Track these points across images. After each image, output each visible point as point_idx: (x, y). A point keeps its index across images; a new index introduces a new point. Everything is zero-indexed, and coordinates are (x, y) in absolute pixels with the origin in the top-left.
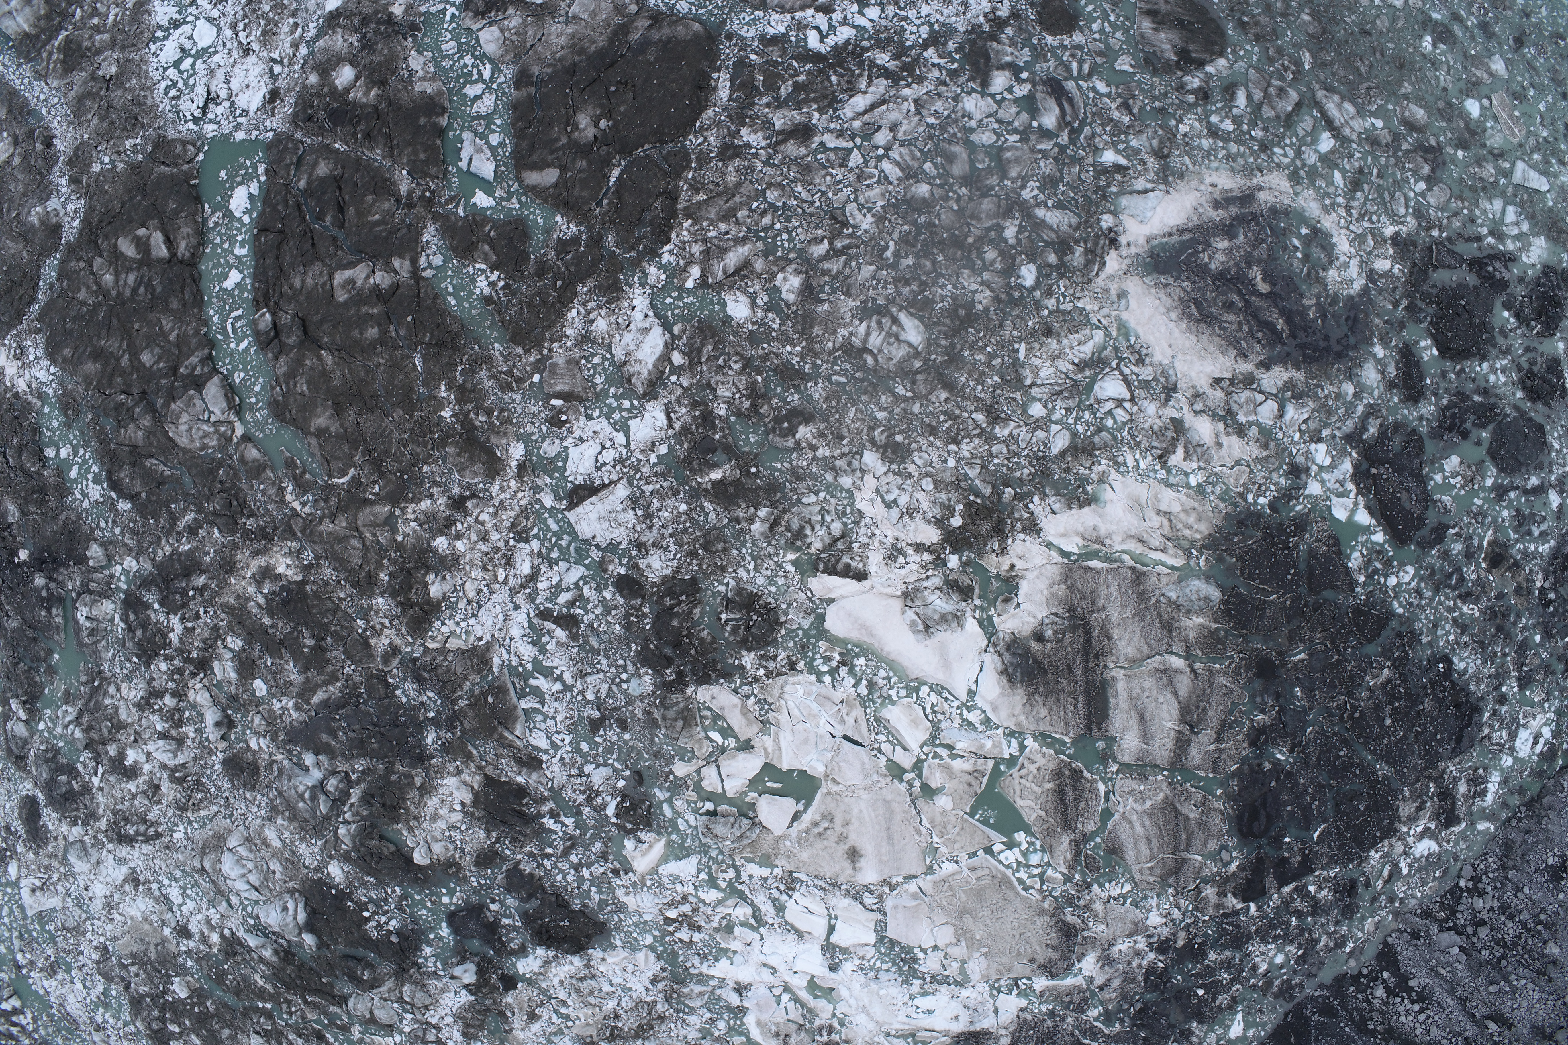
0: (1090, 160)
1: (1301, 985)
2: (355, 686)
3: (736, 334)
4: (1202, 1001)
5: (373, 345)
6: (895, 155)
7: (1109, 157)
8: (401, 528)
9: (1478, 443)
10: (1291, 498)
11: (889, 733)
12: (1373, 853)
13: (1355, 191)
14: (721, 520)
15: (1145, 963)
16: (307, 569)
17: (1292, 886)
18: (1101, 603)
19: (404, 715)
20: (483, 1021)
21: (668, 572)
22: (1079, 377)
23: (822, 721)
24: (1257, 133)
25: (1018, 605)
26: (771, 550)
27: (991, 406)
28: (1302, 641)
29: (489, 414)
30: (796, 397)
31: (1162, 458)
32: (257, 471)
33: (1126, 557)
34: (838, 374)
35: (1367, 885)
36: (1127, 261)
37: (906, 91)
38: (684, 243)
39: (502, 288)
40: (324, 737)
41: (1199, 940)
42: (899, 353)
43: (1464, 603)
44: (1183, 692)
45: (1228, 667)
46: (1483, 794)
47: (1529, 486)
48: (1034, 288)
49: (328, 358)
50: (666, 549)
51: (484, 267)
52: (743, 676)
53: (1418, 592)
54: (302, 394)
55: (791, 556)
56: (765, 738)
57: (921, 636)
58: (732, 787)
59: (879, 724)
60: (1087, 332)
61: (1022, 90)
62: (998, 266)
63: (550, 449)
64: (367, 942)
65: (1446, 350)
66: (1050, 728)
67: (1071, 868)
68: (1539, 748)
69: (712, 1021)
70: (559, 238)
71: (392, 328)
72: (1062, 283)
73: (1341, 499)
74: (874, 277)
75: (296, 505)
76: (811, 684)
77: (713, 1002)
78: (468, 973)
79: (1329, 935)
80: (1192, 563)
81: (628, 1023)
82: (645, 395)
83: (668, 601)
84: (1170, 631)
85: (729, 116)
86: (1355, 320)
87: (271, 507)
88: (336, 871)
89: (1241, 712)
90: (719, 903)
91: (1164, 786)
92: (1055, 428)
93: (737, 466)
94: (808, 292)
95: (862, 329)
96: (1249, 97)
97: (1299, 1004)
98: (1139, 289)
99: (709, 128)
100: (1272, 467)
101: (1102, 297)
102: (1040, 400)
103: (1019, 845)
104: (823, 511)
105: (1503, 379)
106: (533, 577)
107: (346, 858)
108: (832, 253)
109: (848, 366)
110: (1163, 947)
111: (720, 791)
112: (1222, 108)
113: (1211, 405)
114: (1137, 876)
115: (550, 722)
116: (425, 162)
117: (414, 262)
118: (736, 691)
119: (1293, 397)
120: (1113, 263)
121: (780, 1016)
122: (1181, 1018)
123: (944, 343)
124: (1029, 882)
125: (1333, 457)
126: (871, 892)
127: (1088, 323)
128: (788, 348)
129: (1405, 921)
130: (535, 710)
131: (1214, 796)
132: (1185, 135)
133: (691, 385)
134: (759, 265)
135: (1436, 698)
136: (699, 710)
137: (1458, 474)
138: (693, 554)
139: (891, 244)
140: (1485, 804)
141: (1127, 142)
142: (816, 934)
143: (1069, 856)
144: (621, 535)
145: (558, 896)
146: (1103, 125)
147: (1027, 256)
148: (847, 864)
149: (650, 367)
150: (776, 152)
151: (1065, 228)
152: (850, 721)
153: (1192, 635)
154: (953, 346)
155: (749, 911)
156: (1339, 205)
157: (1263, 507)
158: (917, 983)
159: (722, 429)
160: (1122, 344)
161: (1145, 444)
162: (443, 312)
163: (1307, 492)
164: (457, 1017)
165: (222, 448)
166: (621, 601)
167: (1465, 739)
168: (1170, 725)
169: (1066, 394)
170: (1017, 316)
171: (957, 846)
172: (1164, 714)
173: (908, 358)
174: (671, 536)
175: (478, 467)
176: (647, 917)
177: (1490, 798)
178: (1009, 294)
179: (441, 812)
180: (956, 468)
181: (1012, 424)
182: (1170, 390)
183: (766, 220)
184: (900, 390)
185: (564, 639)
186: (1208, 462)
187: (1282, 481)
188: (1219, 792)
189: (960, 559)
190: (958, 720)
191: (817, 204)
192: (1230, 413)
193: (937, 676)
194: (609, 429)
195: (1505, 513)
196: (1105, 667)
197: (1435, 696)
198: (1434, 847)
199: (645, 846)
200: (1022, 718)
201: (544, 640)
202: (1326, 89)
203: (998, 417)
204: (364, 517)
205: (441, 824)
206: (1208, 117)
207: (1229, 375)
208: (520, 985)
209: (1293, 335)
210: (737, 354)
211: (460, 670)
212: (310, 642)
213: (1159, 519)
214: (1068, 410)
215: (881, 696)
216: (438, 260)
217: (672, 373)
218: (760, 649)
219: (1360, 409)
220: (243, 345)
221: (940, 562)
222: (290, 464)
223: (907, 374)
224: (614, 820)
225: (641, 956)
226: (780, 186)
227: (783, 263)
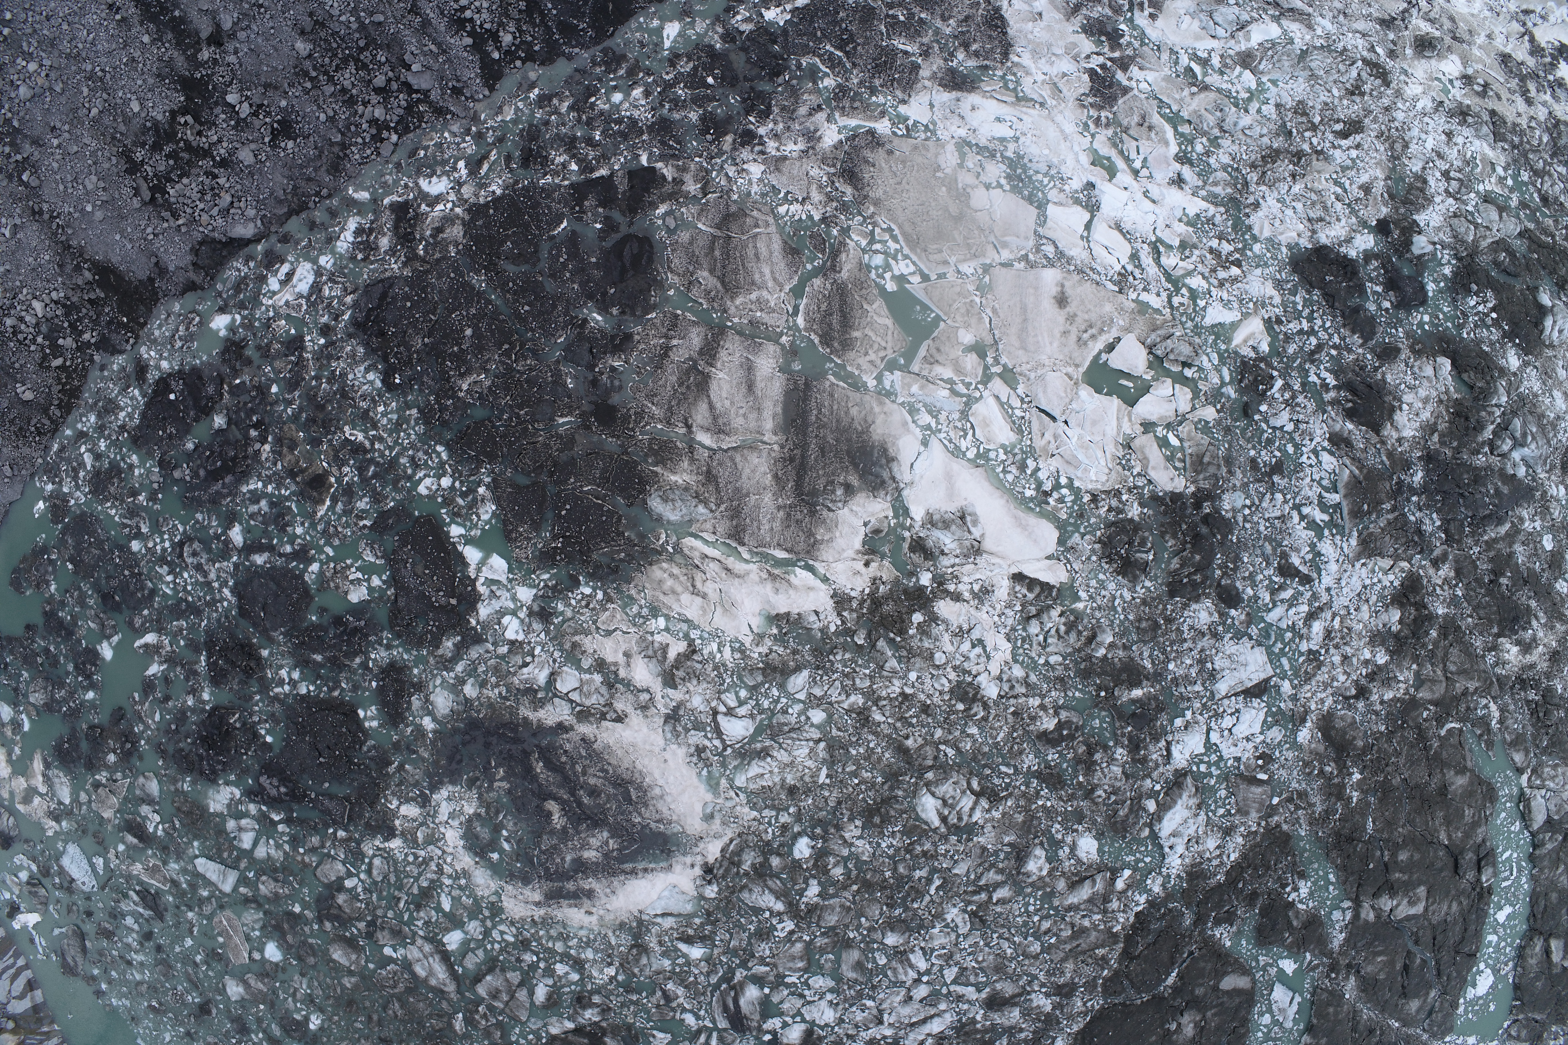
0: (716, 951)
1: (595, 63)
2: (1473, 534)
3: (1094, 822)
4: (710, 71)
5: (1405, 845)
6: (913, 975)
7: (696, 952)
8: (1411, 677)
9: (322, 610)
10: (554, 588)
11: (1011, 417)
12: (499, 192)
13: (429, 888)
14: (1139, 649)
15: (771, 125)
16: (1494, 648)
17: (597, 174)
18: (781, 514)
19: (1437, 501)
20: (1408, 192)
21: (1194, 606)
22: (768, 743)
23: (1074, 440)
24: (529, 958)
25: (865, 524)
26: (1098, 614)
27: (863, 726)
28: (559, 436)
29: (1321, 771)
30: (1050, 758)
31: (692, 650)
32: (1517, 742)
33: (746, 556)
34: (1007, 774)
35: (509, 158)
36: (698, 850)
37: (888, 1032)
38: (1124, 911)
39: (1287, 885)
40: (1505, 490)
41: (709, 137)
42: (946, 789)
43: (361, 444)
44: (703, 407)
45: (647, 424)
46: (358, 232)
47: (266, 555)
48: (799, 834)
49: (1443, 837)
50: (1191, 628)
51: (1300, 906)
52: (1141, 496)
53: (415, 465)
54: (1470, 806)
55: (1080, 606)
56: (1129, 431)
57: (970, 510)
58: (1165, 388)
59: (1019, 427)
60: (752, 786)
61: (774, 1023)
62: (832, 860)
63: (1276, 734)
64: (1497, 289)
65: (348, 712)
66: (850, 394)
67: (843, 244)
68: (285, 268)
69: (1208, 153)
70: (1231, 925)
71: (1386, 859)
72: (770, 836)
73: (496, 577)
74: (956, 862)
75: (1493, 707)
76: (1080, 479)
77: (1205, 173)
78: (1420, 244)
79: (556, 112)
80: (674, 539)
81: (1284, 167)
82: (1185, 775)
83: (1198, 578)
84: (709, 472)
85: (1058, 1023)
86: (450, 759)
87: (1512, 707)
88: (1513, 361)
89: (638, 373)
90: (1189, 274)
91: (732, 311)
92: (802, 696)
93: (1116, 699)
94: (1020, 854)
95: (977, 816)
96: (531, 993)
97: (599, 44)
98: (689, 821)
99: (1079, 1014)
100: (571, 623)
101: (730, 818)
102: (812, 725)
103: (893, 277)
104: (1044, 645)
105: (283, 673)
106: (1311, 616)
107: (1503, 371)
108: (991, 888)
109: (996, 781)
110: (748, 138)
111: (1177, 386)
112: (563, 986)
113: (630, 697)
114: (771, 220)
115: (1316, 477)
116: (1329, 1004)
117: (1356, 916)
118: (1150, 482)
119: (536, 691)
120: (713, 851)
121: (1145, 146)
122: (733, 56)
123: (900, 793)
124: (887, 237)
125: (499, 623)
126: (1046, 257)
127: (749, 794)
128: (1049, 804)
129: (467, 109)
130: (1327, 490)
131: (677, 289)
132: (610, 964)
133: (1143, 779)
134: (1061, 885)
135: (408, 348)
136: (1185, 469)
137: (352, 582)
138: (1169, 620)
139: (932, 892)
140: (358, 219)
141: (674, 964)
142: (1105, 225)
143: (843, 256)
144: (1229, 647)
145: (1332, 307)
146: (696, 983)
147: (801, 867)
148: (1069, 291)
149: (1180, 802)
150: (1023, 987)
151: (757, 889)
152: (1048, 436)
153: (685, 464)
154: (892, 789)
155: (1164, 260)
156: (450, 876)
157: (587, 584)
158: (1009, 154)
159: (1123, 735)
160: (716, 770)
161: (709, 667)
162: (1343, 869)
163: (534, 591)
164: (1430, 200)
165: (1540, 764)
166: (1238, 584)
167: (376, 295)
168: (721, 375)
169: (786, 728)
170: (821, 810)
171: (958, 289)
172: (726, 387)
173: (937, 782)
174: (1185, 640)
175: (1339, 724)
176: (1258, 271)
177: (352, 224)
178: (826, 832)
179: (1420, 405)
180: (909, 670)
181: (845, 706)
182: (673, 717)
183: (1046, 925)
184: (951, 752)
185: (1293, 554)
186: (643, 639)
187: (560, 607)
188: (671, 292)
189: (918, 580)
190: (942, 417)
191: (995, 936)
192: (610, 686)
193: (959, 467)
194: (1222, 747)
195: (299, 531)
196: (782, 447)
197: (409, 350)
198: (424, 184)
199: (1251, 343)
200: (877, 409)
201: (1310, 556)
202: (442, 992)
203: (858, 714)
204: (1440, 690)
205: (1422, 393)
206: (582, 979)
207: (605, 724)
208: (1374, 223)
209: (526, 754)
210: (1097, 804)
211: (1387, 538)
212: (1504, 581)
213: (705, 590)
214: (785, 712)
215: (1015, 455)
216: (1337, 915)
217: (1159, 792)
218: (1122, 520)
219: (459, 668)
220: (1506, 855)
221: (940, 581)
222: (1490, 744)
223: (941, 767)
224: (1275, 373)
225: (1267, 233)
226: (1026, 955)
227: (1040, 884)
